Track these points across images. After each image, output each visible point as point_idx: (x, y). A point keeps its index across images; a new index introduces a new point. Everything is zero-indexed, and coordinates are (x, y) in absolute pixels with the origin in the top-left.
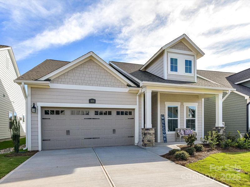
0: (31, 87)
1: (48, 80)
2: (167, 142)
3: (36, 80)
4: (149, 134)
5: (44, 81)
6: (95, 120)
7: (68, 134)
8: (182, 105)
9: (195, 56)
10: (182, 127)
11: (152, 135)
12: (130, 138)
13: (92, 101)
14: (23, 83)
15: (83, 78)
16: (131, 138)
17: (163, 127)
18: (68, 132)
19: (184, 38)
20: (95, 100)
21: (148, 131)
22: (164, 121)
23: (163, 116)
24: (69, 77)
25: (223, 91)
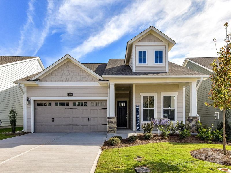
0: (27, 86)
1: (36, 80)
2: (139, 131)
3: (28, 81)
4: (111, 122)
5: (34, 81)
6: (73, 110)
7: (53, 121)
8: (159, 95)
9: (167, 46)
10: (159, 117)
11: (114, 123)
12: (103, 126)
13: (70, 94)
14: (19, 84)
15: (63, 76)
16: (105, 126)
17: (137, 116)
18: (53, 119)
19: (152, 29)
20: (72, 94)
21: (110, 120)
22: (139, 111)
23: (138, 106)
24: (52, 77)
25: (198, 79)
